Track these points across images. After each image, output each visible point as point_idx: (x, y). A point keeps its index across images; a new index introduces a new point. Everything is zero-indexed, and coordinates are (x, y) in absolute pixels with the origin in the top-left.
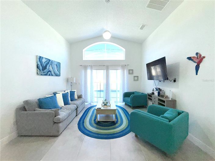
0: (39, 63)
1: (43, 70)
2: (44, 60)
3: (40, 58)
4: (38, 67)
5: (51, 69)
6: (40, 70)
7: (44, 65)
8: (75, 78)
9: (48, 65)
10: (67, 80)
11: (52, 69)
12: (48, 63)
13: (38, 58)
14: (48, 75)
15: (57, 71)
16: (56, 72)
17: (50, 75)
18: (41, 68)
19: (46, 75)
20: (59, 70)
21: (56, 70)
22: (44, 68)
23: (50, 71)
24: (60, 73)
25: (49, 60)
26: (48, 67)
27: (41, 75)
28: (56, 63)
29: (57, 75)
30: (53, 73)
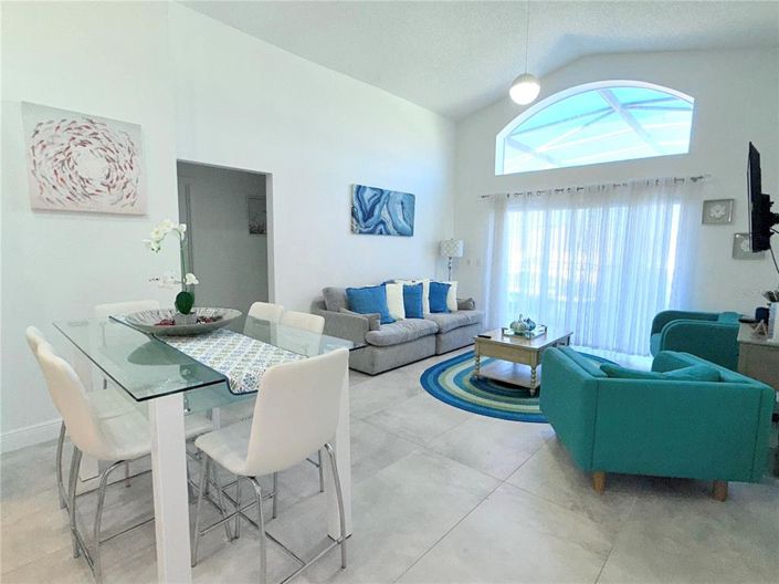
0: (356, 204)
1: (365, 221)
2: (367, 195)
3: (360, 189)
4: (353, 214)
5: (385, 215)
6: (358, 221)
7: (368, 208)
8: (461, 242)
9: (378, 206)
10: (439, 249)
11: (387, 216)
12: (379, 200)
13: (355, 190)
14: (378, 231)
15: (402, 220)
16: (400, 225)
17: (381, 233)
18: (360, 215)
19: (372, 232)
20: (410, 218)
21: (401, 218)
22: (368, 215)
23: (383, 222)
24: (412, 228)
25: (382, 191)
26: (376, 212)
27: (361, 232)
28: (400, 198)
29: (401, 234)
30: (390, 227)
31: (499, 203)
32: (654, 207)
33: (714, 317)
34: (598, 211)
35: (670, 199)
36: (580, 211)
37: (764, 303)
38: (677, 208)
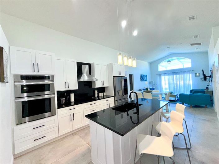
4: (141, 78)
8: (154, 81)
10: (150, 83)
13: (141, 75)
14: (143, 81)
16: (146, 80)
20: (147, 78)
23: (144, 79)
27: (141, 81)
31: (160, 75)
32: (187, 75)
33: (200, 90)
34: (178, 76)
35: (190, 73)
36: (174, 76)
37: (207, 87)
38: (191, 75)
